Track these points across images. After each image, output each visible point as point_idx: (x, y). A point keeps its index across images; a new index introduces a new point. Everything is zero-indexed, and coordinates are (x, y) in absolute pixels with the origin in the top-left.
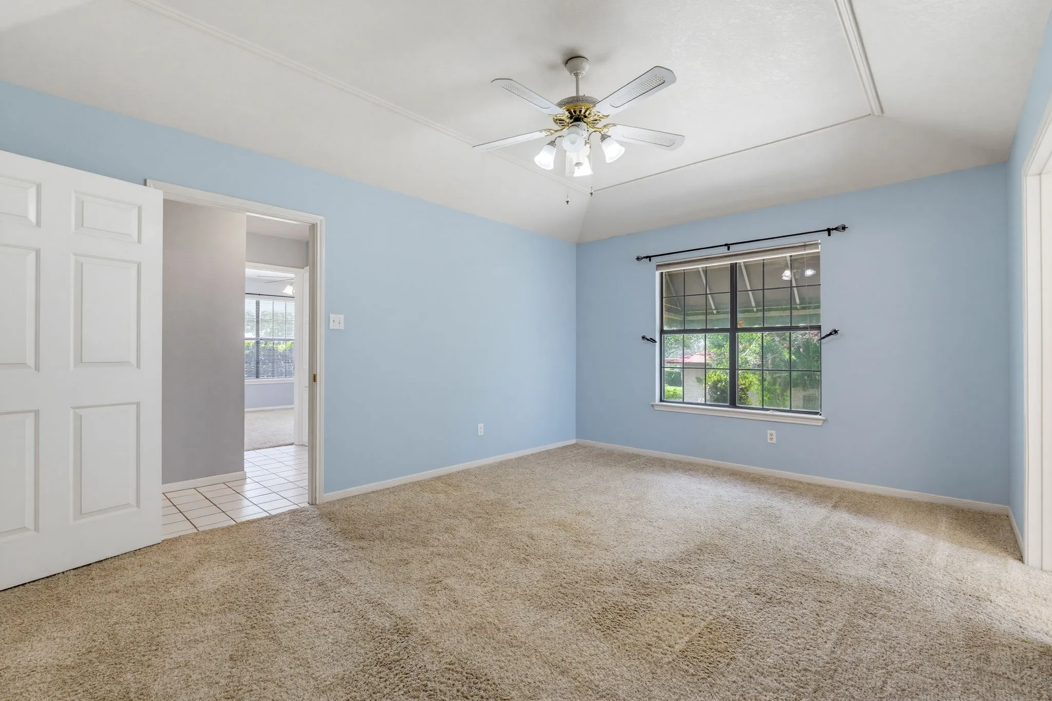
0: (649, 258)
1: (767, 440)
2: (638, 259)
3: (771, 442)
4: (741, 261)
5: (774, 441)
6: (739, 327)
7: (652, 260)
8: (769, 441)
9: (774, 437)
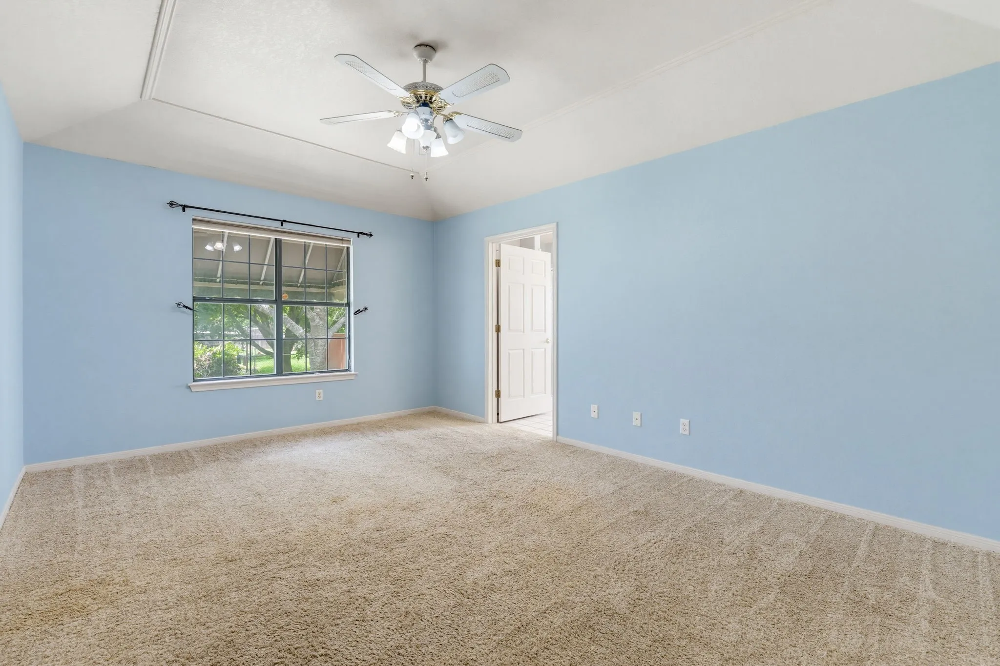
0: (184, 207)
1: (316, 398)
2: (171, 204)
3: (320, 399)
4: (284, 238)
5: (322, 399)
6: (283, 300)
7: (186, 211)
8: (318, 399)
9: (322, 395)
